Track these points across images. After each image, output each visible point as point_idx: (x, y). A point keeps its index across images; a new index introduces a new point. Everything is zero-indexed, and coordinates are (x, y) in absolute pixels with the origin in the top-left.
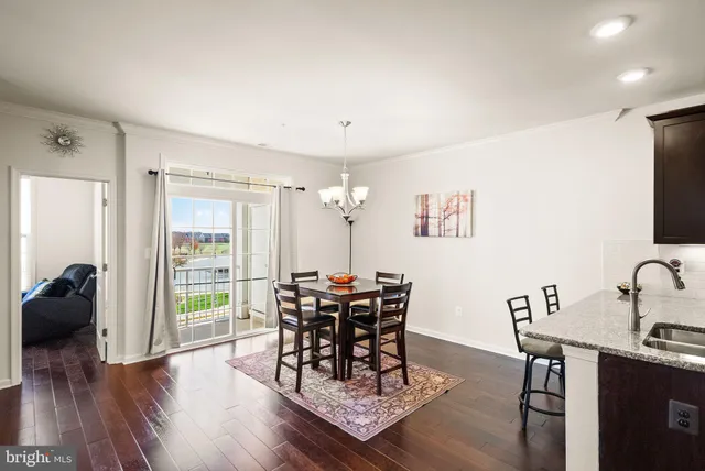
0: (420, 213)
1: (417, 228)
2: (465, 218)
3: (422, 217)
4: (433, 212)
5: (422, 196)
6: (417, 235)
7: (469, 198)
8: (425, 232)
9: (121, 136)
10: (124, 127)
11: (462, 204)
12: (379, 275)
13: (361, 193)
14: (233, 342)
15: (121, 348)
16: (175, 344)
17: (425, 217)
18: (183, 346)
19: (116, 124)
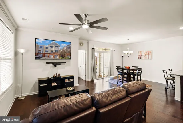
0: (139, 55)
1: (139, 58)
2: (150, 56)
3: (140, 56)
4: (142, 54)
5: (140, 51)
6: (139, 59)
7: (151, 52)
8: (140, 58)
9: (88, 43)
10: (89, 41)
11: (149, 53)
12: (133, 67)
13: (131, 52)
14: (103, 79)
15: (88, 78)
16: (96, 78)
17: (141, 55)
18: (97, 79)
19: (88, 41)
